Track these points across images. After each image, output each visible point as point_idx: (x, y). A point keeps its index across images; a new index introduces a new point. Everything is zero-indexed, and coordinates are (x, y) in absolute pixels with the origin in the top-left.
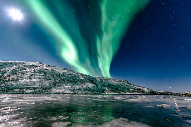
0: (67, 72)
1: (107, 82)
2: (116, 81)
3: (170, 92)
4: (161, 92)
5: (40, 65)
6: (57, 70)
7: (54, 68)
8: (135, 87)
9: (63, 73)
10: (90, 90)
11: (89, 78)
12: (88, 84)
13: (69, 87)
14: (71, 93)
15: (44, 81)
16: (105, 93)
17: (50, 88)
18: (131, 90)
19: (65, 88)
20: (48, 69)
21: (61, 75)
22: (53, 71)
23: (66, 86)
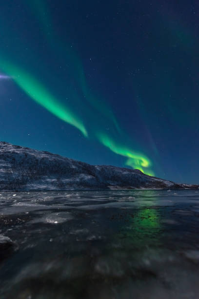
0: (48, 157)
1: (111, 173)
2: (125, 171)
4: (188, 186)
5: (3, 145)
6: (33, 154)
7: (28, 152)
8: (153, 180)
9: (43, 159)
10: (83, 183)
11: (84, 166)
12: (83, 175)
13: (53, 180)
14: (58, 189)
15: (12, 172)
16: (109, 188)
17: (24, 182)
18: (147, 183)
19: (47, 183)
20: (18, 152)
21: (39, 162)
22: (26, 155)
23: (48, 180)
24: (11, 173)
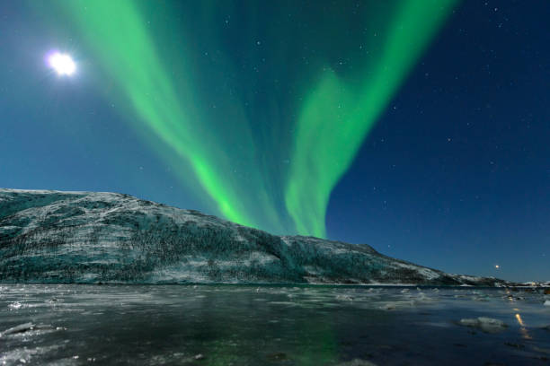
0: (196, 220)
1: (312, 251)
2: (340, 248)
4: (472, 279)
5: (123, 200)
6: (170, 215)
7: (162, 211)
8: (396, 266)
9: (187, 223)
10: (259, 272)
11: (261, 237)
12: (256, 255)
13: (202, 263)
14: (208, 281)
15: (131, 247)
16: (306, 281)
17: (149, 267)
18: (384, 273)
19: (190, 268)
20: (146, 212)
21: (180, 229)
22: (159, 217)
23: (193, 263)
24: (129, 250)
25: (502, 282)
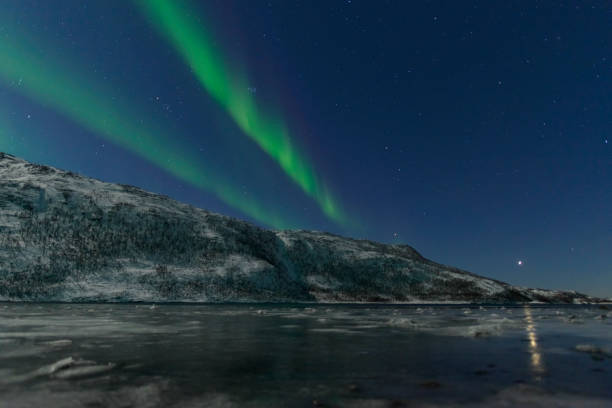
0: (134, 202)
1: (325, 254)
2: (367, 249)
3: (578, 295)
4: (545, 294)
6: (86, 192)
7: (72, 184)
8: (445, 276)
9: (118, 206)
10: (245, 285)
11: (243, 232)
12: (236, 259)
13: (146, 271)
15: (22, 244)
16: (314, 298)
17: (56, 276)
18: (428, 286)
19: (126, 278)
20: (43, 186)
21: (106, 218)
22: (67, 194)
23: (131, 270)
24: (18, 248)
25: (583, 297)
